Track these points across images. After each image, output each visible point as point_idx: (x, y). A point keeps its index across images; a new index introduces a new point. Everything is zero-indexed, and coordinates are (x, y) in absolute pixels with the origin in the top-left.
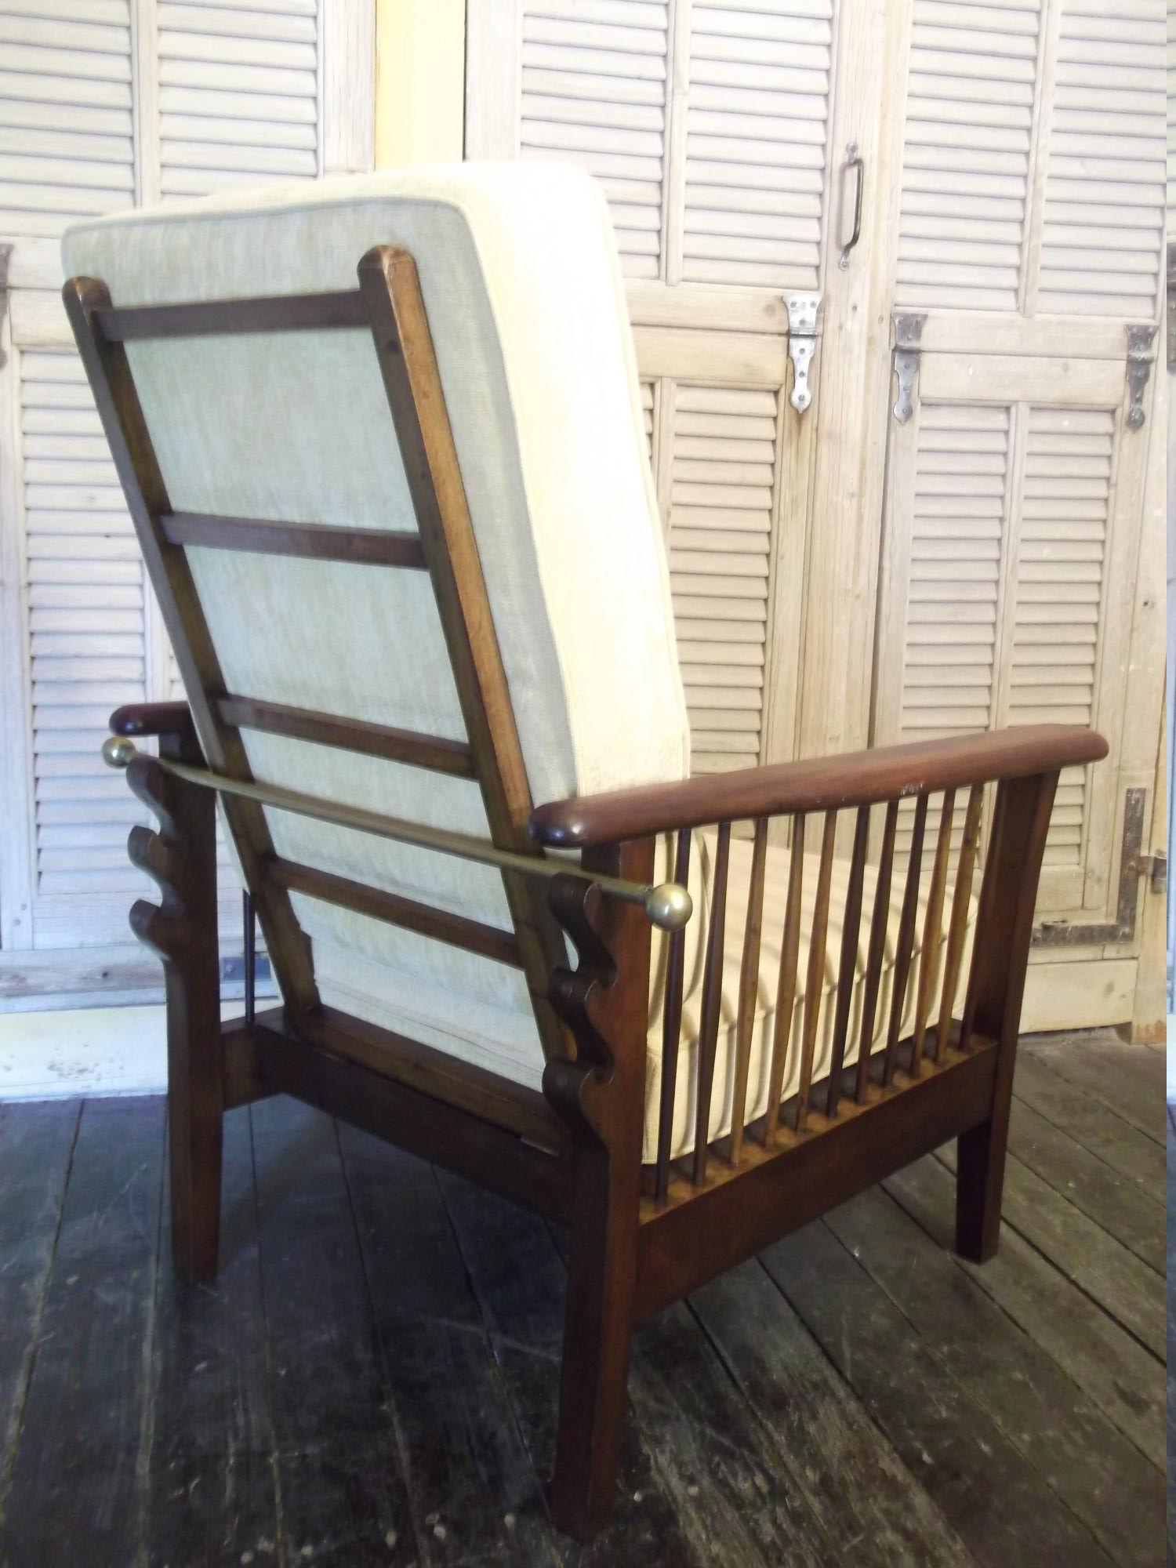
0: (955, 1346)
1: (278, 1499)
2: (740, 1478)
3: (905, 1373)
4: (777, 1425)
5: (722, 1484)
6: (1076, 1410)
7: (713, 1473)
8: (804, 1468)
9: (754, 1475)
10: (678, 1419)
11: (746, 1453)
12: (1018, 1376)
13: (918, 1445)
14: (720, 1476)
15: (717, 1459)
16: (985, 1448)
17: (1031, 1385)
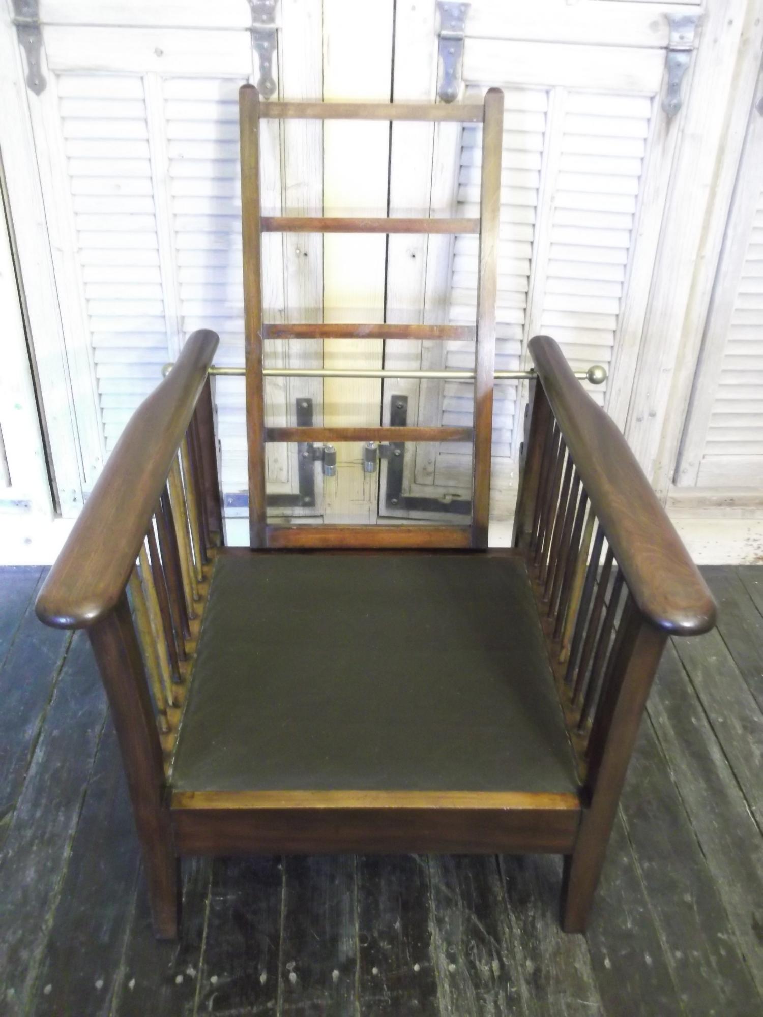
0: (654, 864)
1: (205, 935)
2: (483, 961)
3: (612, 884)
4: (518, 918)
5: (472, 965)
6: (720, 935)
7: (467, 955)
8: (525, 958)
9: (493, 959)
10: (456, 904)
11: (492, 940)
12: (688, 898)
13: (605, 951)
14: (472, 958)
15: (473, 942)
16: (648, 959)
17: (695, 907)
